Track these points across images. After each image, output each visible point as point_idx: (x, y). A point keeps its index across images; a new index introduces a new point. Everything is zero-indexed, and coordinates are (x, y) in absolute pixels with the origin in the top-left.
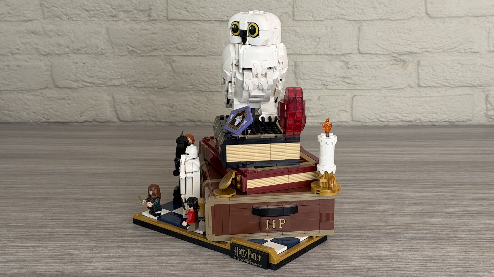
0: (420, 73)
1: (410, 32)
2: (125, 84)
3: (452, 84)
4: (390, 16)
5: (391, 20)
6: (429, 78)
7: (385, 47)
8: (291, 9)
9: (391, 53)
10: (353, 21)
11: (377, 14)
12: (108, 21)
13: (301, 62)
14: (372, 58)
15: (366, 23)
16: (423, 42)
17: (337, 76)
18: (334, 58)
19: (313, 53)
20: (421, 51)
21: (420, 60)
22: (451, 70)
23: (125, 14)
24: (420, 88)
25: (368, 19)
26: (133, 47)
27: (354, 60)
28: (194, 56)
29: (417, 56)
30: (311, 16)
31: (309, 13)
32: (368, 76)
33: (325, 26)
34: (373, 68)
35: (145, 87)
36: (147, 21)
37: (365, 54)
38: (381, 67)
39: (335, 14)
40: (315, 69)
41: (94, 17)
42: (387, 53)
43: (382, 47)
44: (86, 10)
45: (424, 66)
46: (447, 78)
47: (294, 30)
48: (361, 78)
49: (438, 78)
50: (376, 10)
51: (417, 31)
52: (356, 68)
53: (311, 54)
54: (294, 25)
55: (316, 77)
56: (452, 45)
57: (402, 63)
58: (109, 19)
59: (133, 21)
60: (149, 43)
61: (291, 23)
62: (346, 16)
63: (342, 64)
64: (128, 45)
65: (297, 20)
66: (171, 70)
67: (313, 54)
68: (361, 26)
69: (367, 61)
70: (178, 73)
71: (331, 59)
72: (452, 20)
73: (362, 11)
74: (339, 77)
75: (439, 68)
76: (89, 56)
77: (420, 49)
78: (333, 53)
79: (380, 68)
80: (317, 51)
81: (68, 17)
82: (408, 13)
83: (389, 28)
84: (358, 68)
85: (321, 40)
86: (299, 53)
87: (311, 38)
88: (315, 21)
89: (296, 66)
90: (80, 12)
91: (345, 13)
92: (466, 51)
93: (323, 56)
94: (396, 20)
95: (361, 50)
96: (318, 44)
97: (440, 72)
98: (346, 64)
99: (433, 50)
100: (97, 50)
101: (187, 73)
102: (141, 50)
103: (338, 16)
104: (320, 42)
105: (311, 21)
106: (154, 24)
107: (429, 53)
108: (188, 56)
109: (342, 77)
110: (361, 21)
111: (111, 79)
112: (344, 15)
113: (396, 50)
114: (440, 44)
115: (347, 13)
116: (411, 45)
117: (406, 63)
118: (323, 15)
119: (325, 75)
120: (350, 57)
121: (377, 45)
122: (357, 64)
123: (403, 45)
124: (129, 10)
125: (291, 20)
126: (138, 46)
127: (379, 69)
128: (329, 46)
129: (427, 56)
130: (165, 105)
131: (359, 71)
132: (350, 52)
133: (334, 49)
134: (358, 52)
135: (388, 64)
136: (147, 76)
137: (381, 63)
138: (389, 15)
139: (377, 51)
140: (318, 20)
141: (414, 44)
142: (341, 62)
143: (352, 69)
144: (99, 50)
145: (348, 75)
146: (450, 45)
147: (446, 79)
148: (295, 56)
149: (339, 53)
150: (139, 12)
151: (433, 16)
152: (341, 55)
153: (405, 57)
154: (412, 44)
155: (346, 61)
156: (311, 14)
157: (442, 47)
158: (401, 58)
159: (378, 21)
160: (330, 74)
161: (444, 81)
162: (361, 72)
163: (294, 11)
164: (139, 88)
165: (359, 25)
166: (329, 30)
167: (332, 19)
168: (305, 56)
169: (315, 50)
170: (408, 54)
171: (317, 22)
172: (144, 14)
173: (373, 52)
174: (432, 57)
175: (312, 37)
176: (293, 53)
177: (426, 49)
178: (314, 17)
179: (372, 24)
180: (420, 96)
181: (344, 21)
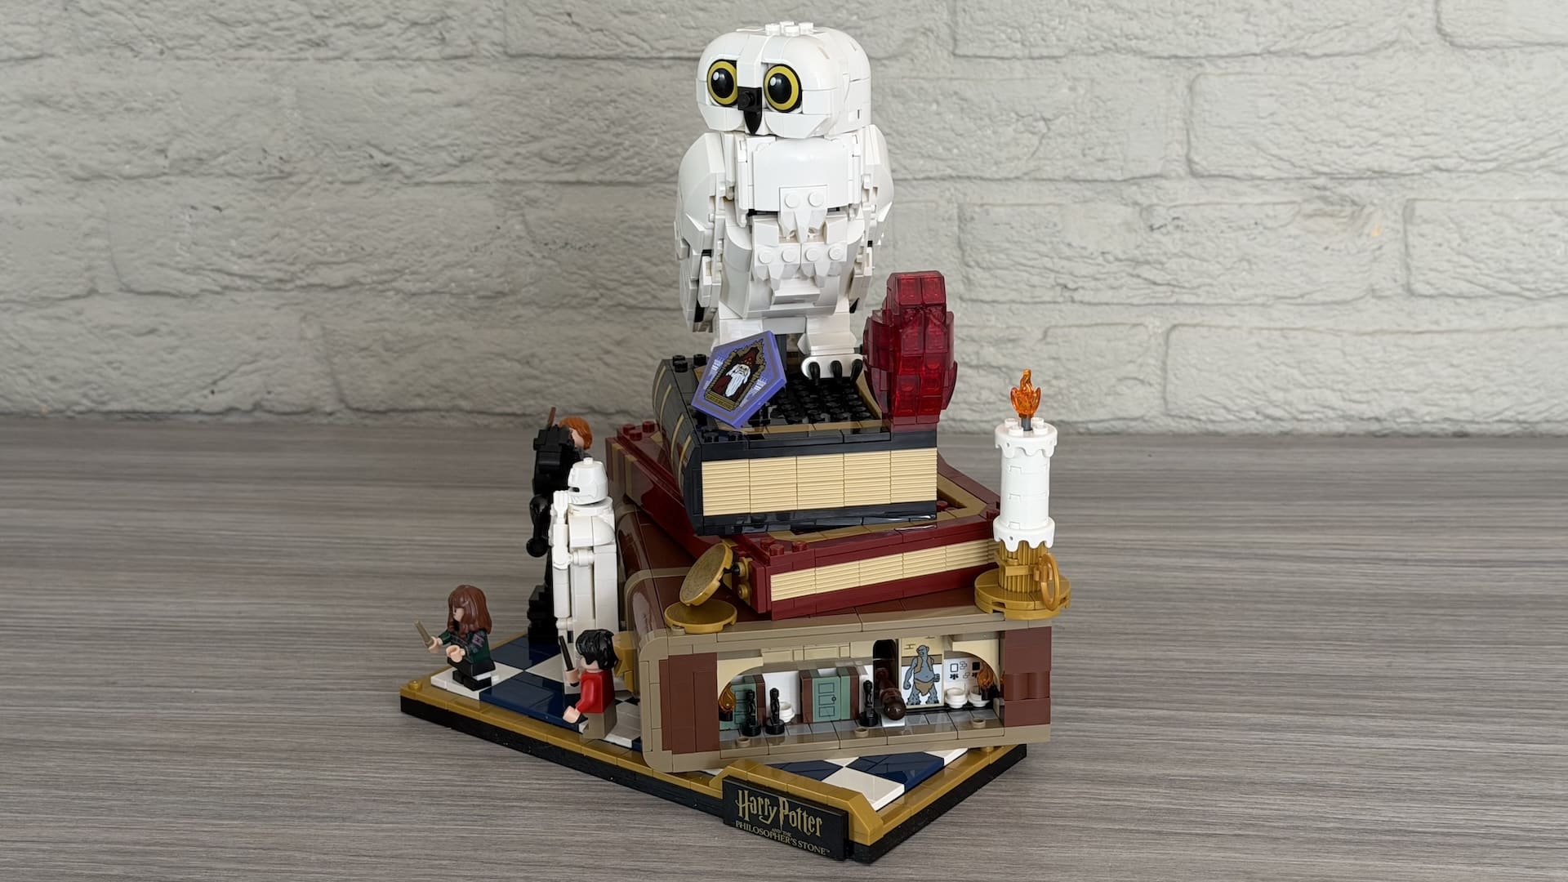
0: (1414, 247)
1: (1377, 100)
2: (362, 280)
3: (1533, 287)
4: (1303, 42)
5: (1305, 54)
6: (1446, 266)
7: (1283, 153)
8: (946, 16)
9: (1306, 173)
10: (1169, 58)
11: (1257, 35)
12: (299, 60)
13: (982, 205)
14: (1237, 194)
15: (1217, 66)
16: (1426, 134)
17: (1110, 258)
18: (1098, 193)
19: (1026, 174)
20: (1417, 166)
21: (1415, 200)
22: (1525, 238)
23: (356, 35)
24: (1413, 298)
25: (1224, 53)
26: (388, 154)
27: (1172, 200)
28: (601, 183)
29: (1402, 185)
30: (1016, 42)
31: (1010, 30)
32: (1225, 257)
33: (1068, 80)
34: (1242, 228)
35: (433, 292)
36: (434, 61)
37: (1211, 176)
38: (1270, 224)
39: (1105, 35)
40: (1033, 233)
41: (249, 45)
42: (1292, 176)
43: (1275, 151)
44: (222, 22)
45: (1426, 221)
46: (1514, 266)
47: (956, 93)
48: (1197, 262)
49: (1482, 266)
50: (1252, 19)
51: (1405, 94)
52: (1177, 227)
53: (1017, 178)
54: (958, 75)
55: (1035, 259)
56: (1530, 147)
57: (1348, 210)
58: (302, 55)
59: (386, 59)
60: (443, 136)
61: (944, 67)
62: (1144, 39)
63: (1127, 213)
64: (368, 143)
65: (965, 56)
66: (523, 234)
67: (1026, 178)
68: (1198, 76)
69: (1219, 203)
70: (546, 244)
71: (1088, 194)
72: (1532, 53)
73: (1201, 24)
74: (1117, 259)
75: (1485, 228)
76: (239, 185)
77: (1413, 160)
78: (1097, 176)
79: (1265, 228)
80: (1038, 169)
81: (159, 46)
82: (1372, 30)
83: (1300, 84)
84: (1187, 227)
85: (1053, 127)
86: (973, 173)
87: (1018, 120)
88: (1032, 58)
89: (962, 219)
90: (200, 30)
91: (1138, 31)
93: (1059, 185)
94: (1326, 55)
95: (1197, 164)
96: (1041, 143)
97: (1484, 244)
98: (1144, 213)
99: (1462, 164)
100: (265, 163)
101: (579, 245)
102: (417, 164)
103: (1116, 40)
104: (1051, 134)
105: (1015, 57)
106: (459, 70)
107: (1445, 174)
108: (579, 183)
109: (1127, 260)
110: (1198, 61)
111: (314, 265)
112: (1137, 38)
113: (1323, 164)
114: (1488, 141)
115: (1149, 32)
116: (1380, 147)
117: (1362, 209)
118: (1059, 40)
119: (1068, 252)
120: (1158, 188)
121: (1256, 145)
122: (1184, 213)
123: (1350, 147)
124: (370, 21)
125: (945, 54)
126: (404, 148)
127: (1261, 233)
128: (1083, 150)
129: (1439, 185)
130: (503, 355)
131: (1190, 237)
132: (1158, 170)
133: (1100, 160)
134: (1188, 170)
135: (1298, 213)
136: (437, 254)
137: (1269, 210)
138: (1299, 38)
139: (1254, 167)
140: (1041, 58)
141: (1391, 140)
142: (1126, 205)
143: (1163, 230)
144: (272, 160)
145: (1151, 254)
146: (1525, 146)
147: (1508, 270)
148: (959, 186)
149: (1118, 176)
150: (407, 29)
151: (1463, 40)
152: (1125, 181)
153: (1359, 189)
154: (1383, 141)
155: (1144, 201)
156: (1018, 36)
158: (1346, 191)
159: (1259, 58)
160: (1084, 248)
161: (1501, 275)
162: (1196, 243)
163: (956, 23)
164: (414, 295)
165: (1193, 74)
166: (1081, 91)
167: (1092, 51)
168: (994, 186)
169: (1032, 164)
170: (1371, 178)
171: (1038, 61)
172: (423, 35)
173: (1239, 172)
174: (1457, 190)
175: (1020, 117)
176: (954, 174)
177: (1437, 162)
178: (1027, 43)
179: (1238, 69)
180: (1411, 328)
181: (1138, 60)
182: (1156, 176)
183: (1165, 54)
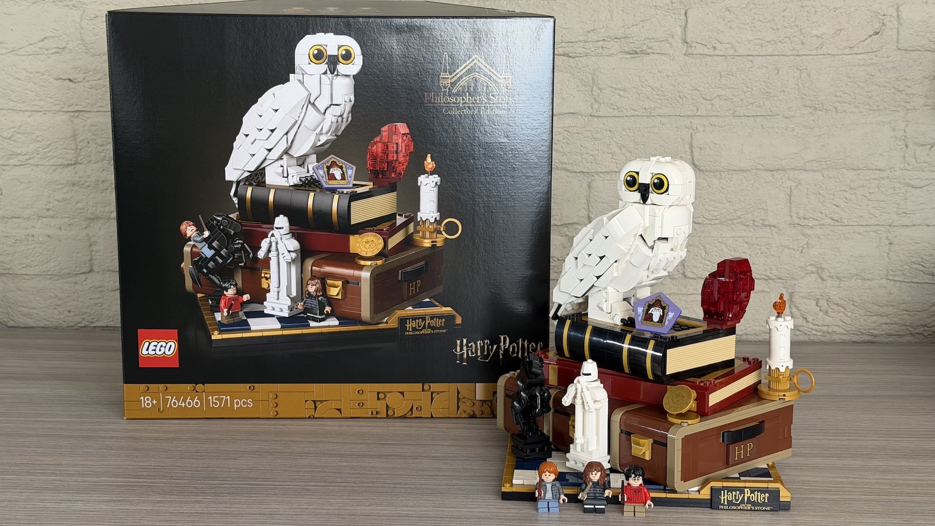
15: (600, 177)
24: (687, 279)
25: (603, 171)
50: (614, 157)
68: (592, 180)
73: (593, 159)
92: (756, 224)
110: (592, 174)
115: (571, 162)
132: (576, 221)
142: (562, 236)
152: (561, 225)
157: (718, 217)
179: (609, 178)
180: (686, 292)
181: (566, 173)
182: (575, 223)
183: (578, 171)
